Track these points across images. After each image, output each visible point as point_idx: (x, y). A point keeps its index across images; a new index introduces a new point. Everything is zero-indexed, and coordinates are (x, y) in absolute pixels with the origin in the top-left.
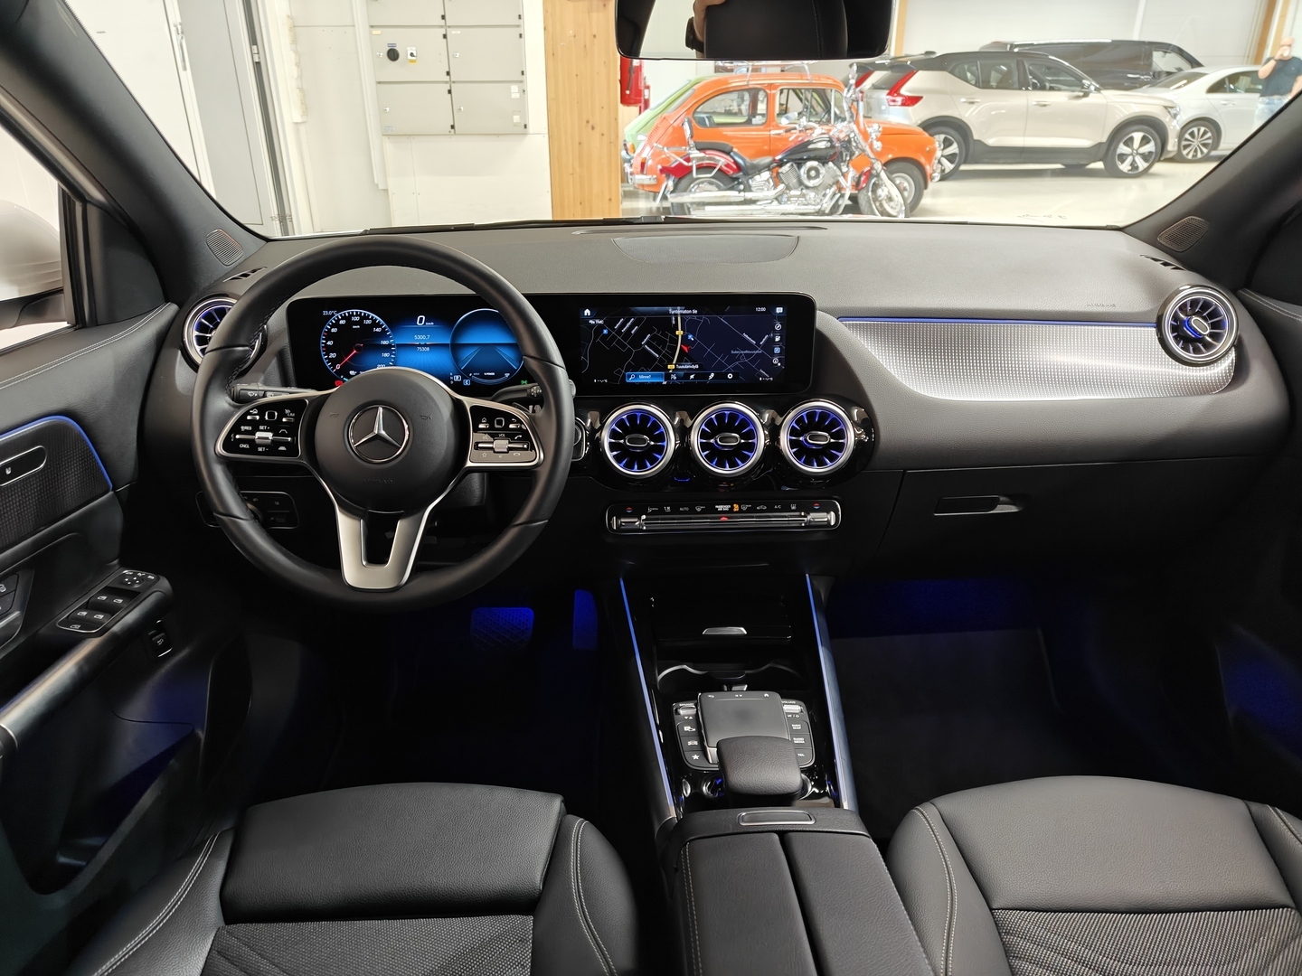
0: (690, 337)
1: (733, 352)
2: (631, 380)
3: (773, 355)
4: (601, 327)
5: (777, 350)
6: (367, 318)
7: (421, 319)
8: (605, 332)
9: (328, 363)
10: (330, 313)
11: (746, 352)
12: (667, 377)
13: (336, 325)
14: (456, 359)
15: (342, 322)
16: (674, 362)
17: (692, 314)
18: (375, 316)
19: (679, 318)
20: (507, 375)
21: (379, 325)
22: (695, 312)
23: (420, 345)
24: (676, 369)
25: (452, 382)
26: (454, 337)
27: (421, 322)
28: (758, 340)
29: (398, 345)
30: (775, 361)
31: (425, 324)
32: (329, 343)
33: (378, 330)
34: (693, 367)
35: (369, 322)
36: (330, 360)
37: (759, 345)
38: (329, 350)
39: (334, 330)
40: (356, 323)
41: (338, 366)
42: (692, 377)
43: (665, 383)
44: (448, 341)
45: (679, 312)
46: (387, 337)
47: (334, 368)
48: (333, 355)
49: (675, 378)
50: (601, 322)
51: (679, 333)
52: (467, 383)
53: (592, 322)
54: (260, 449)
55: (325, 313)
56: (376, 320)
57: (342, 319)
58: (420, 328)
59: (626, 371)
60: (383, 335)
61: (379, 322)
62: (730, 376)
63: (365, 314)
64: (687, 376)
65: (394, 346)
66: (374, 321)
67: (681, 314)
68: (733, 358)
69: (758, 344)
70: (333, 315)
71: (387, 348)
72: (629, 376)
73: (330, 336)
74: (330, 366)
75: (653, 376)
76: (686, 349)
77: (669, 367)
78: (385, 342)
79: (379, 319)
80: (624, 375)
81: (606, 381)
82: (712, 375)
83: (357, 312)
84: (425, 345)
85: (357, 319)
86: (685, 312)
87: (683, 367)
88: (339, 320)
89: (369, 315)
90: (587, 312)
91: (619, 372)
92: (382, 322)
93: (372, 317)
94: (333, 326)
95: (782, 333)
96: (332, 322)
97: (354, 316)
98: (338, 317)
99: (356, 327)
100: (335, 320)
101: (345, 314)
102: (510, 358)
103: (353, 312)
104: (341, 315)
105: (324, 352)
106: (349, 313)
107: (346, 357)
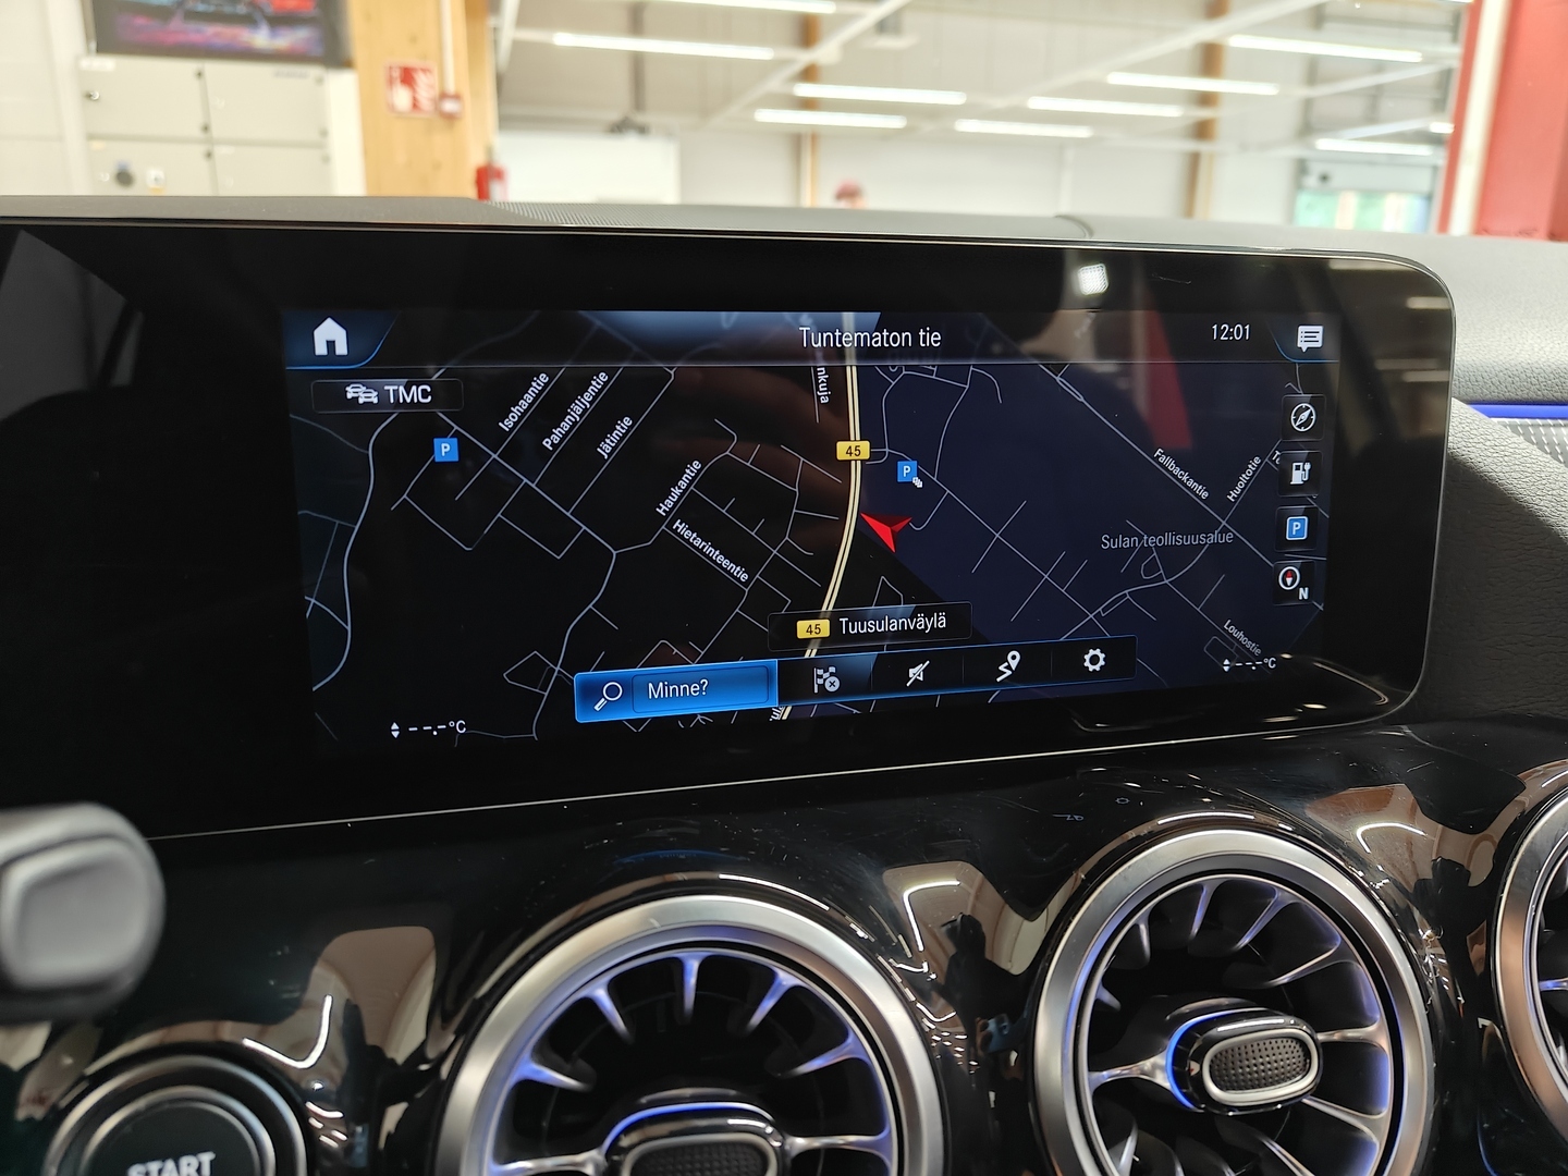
0: (907, 471)
1: (1107, 543)
2: (600, 711)
3: (1281, 548)
4: (416, 428)
5: (1297, 528)
8: (445, 449)
11: (1168, 539)
12: (794, 682)
16: (829, 604)
17: (914, 351)
19: (852, 376)
22: (934, 339)
24: (837, 641)
28: (1218, 482)
30: (1289, 578)
34: (921, 622)
37: (1220, 504)
42: (916, 673)
43: (783, 713)
45: (849, 338)
49: (833, 684)
50: (416, 393)
51: (854, 449)
53: (359, 392)
59: (573, 665)
62: (1094, 660)
64: (890, 670)
67: (864, 352)
68: (1107, 573)
69: (1218, 499)
72: (592, 691)
75: (717, 684)
76: (885, 533)
77: (803, 628)
80: (564, 688)
81: (459, 726)
82: (1014, 659)
86: (881, 338)
87: (871, 627)
90: (330, 335)
91: (535, 672)
95: (1316, 445)
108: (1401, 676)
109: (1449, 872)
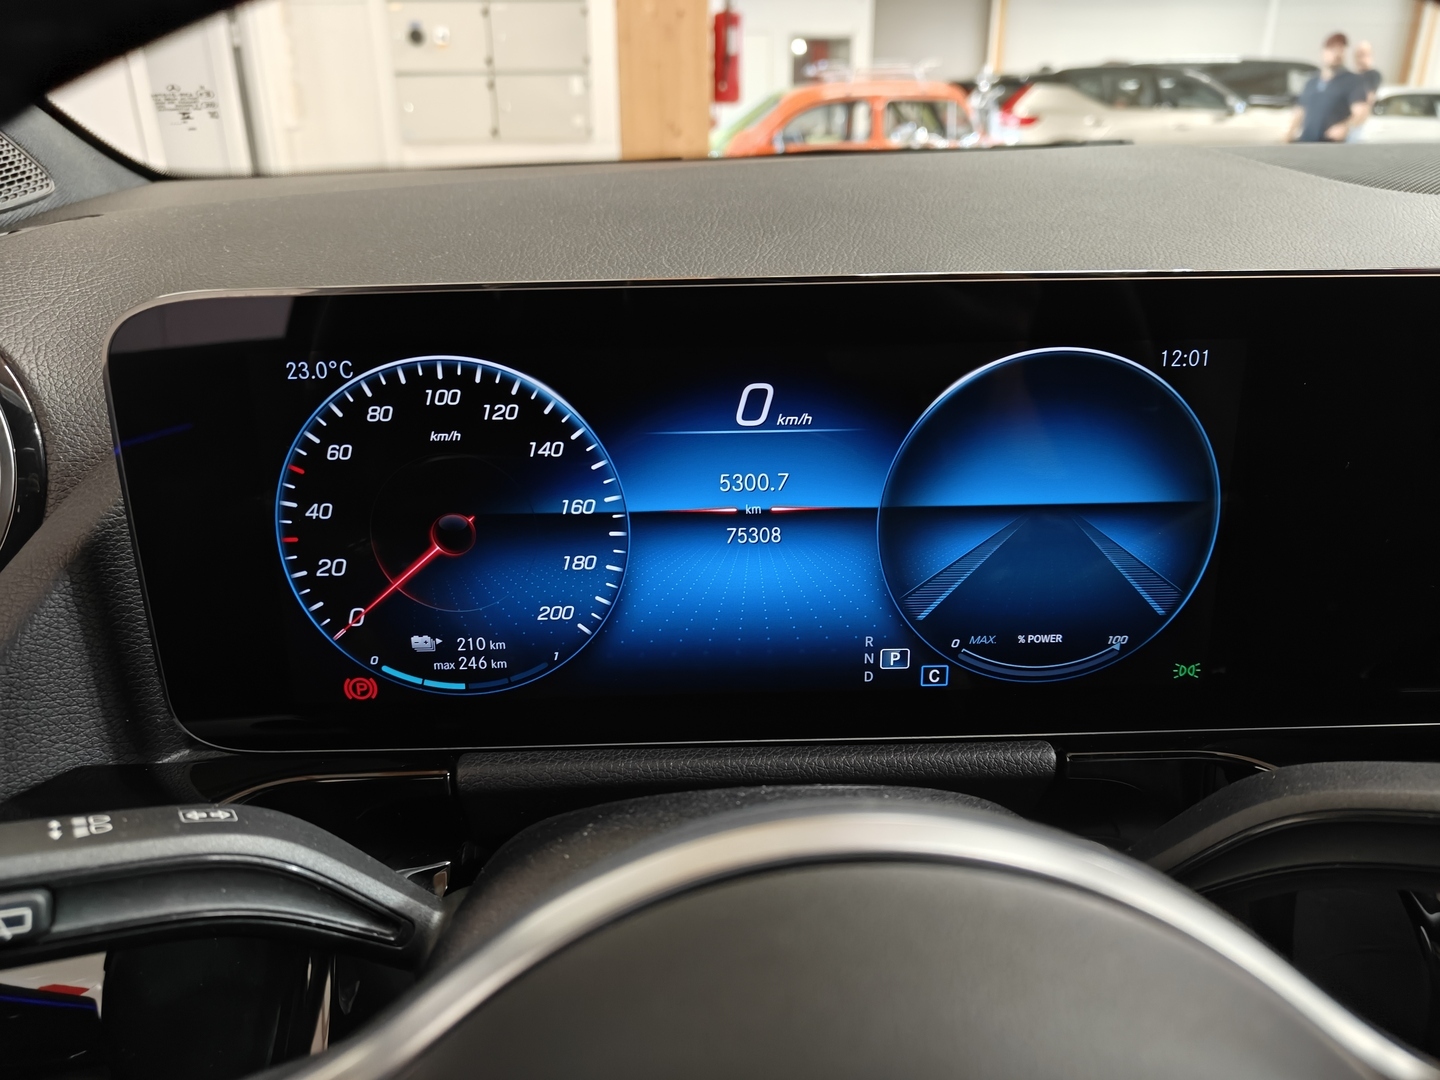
6: (499, 391)
7: (757, 399)
9: (310, 600)
10: (322, 369)
13: (349, 427)
14: (897, 577)
15: (377, 414)
18: (539, 387)
20: (1118, 641)
21: (555, 427)
23: (741, 518)
25: (868, 677)
26: (904, 478)
27: (752, 412)
29: (637, 517)
31: (771, 422)
32: (314, 512)
33: (547, 450)
35: (506, 412)
36: (320, 588)
38: (312, 542)
39: (337, 453)
40: (444, 418)
41: (357, 617)
44: (869, 496)
46: (592, 484)
47: (340, 621)
48: (331, 567)
52: (933, 677)
55: (297, 371)
56: (542, 401)
57: (378, 400)
58: (750, 439)
60: (575, 470)
61: (557, 413)
63: (488, 374)
65: (618, 525)
66: (531, 405)
70: (335, 380)
71: (592, 531)
73: (316, 479)
74: (320, 615)
78: (580, 507)
79: (555, 399)
83: (449, 368)
84: (766, 518)
85: (449, 397)
88: (362, 403)
89: (508, 382)
92: (570, 412)
93: (525, 390)
94: (330, 435)
96: (328, 415)
97: (436, 385)
98: (356, 391)
99: (444, 436)
100: (341, 402)
101: (391, 375)
102: (1138, 567)
103: (430, 368)
104: (373, 382)
105: (289, 551)
106: (410, 371)
107: (396, 575)
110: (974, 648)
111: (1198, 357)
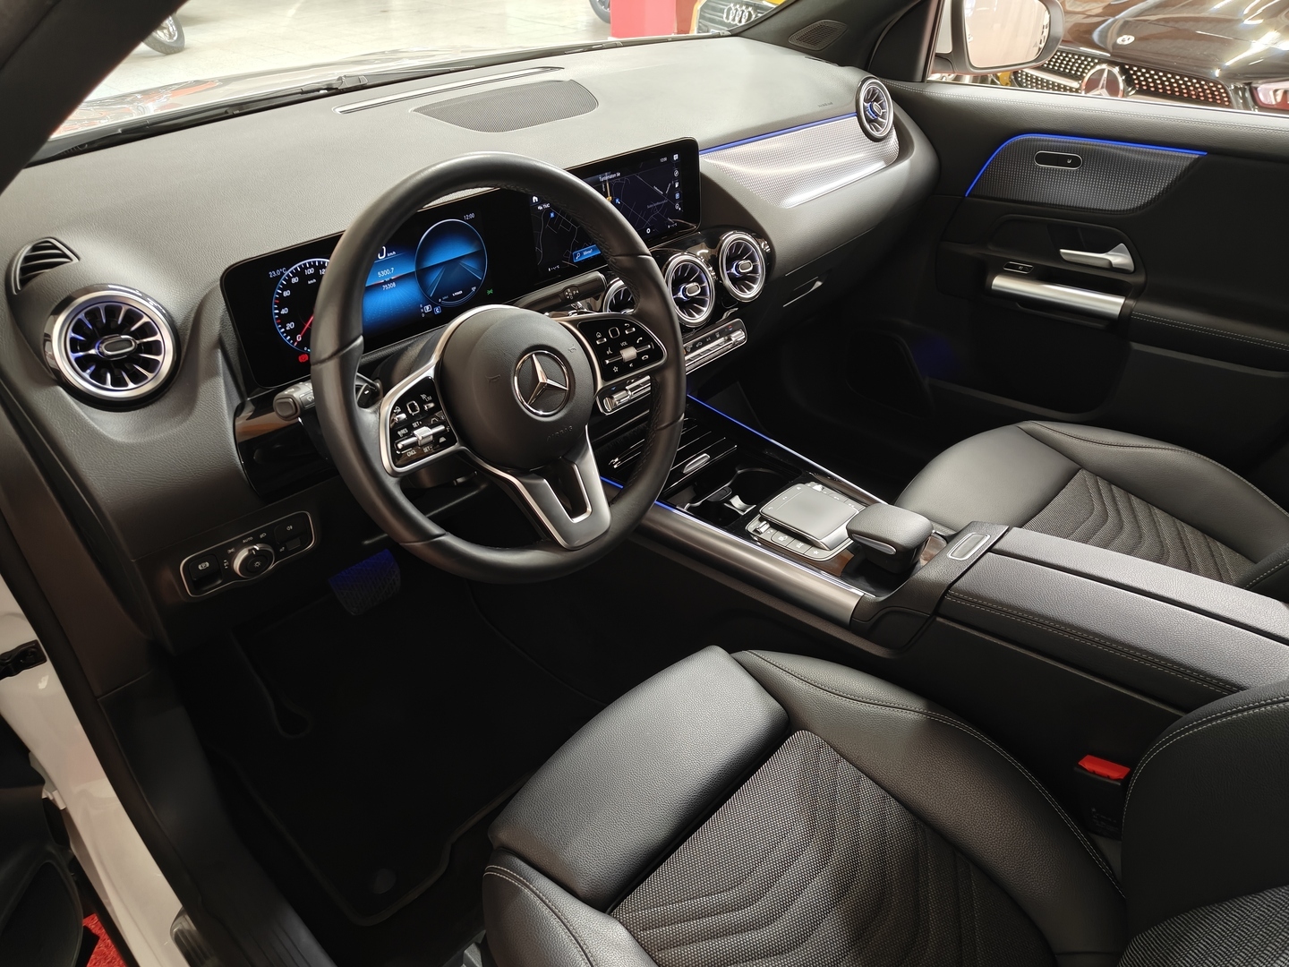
0: (617, 201)
1: (648, 207)
2: (577, 259)
3: (675, 201)
4: (548, 211)
5: (677, 196)
6: (323, 266)
7: (382, 251)
8: (552, 215)
9: (286, 337)
10: (278, 272)
11: (658, 203)
13: (289, 286)
14: (423, 287)
15: (294, 280)
17: (616, 177)
19: (607, 184)
20: (474, 289)
22: (619, 174)
23: (385, 283)
25: (423, 315)
26: (418, 263)
27: (382, 255)
28: (664, 190)
30: (677, 206)
31: (386, 256)
32: (283, 312)
36: (288, 332)
37: (665, 194)
38: (284, 320)
39: (286, 294)
40: (311, 277)
41: (299, 338)
44: (413, 269)
45: (606, 178)
47: (295, 340)
48: (290, 326)
50: (547, 206)
52: (437, 311)
53: (540, 208)
54: (426, 450)
55: (272, 274)
57: (294, 277)
58: (383, 262)
59: (573, 251)
62: (649, 231)
63: (319, 262)
67: (609, 180)
68: (649, 213)
70: (282, 274)
72: (576, 255)
73: (283, 302)
74: (289, 340)
75: (593, 249)
80: (572, 256)
81: (558, 267)
83: (309, 263)
84: (391, 281)
85: (311, 271)
86: (611, 177)
88: (290, 278)
89: (325, 263)
91: (568, 254)
94: (284, 289)
95: (679, 179)
96: (282, 284)
97: (307, 268)
98: (288, 275)
99: (312, 282)
100: (285, 280)
101: (296, 269)
102: (474, 270)
103: (305, 264)
104: (292, 272)
105: (278, 324)
106: (300, 267)
107: (306, 323)
108: (696, 222)
109: (713, 256)
110: (445, 300)
111: (472, 216)
